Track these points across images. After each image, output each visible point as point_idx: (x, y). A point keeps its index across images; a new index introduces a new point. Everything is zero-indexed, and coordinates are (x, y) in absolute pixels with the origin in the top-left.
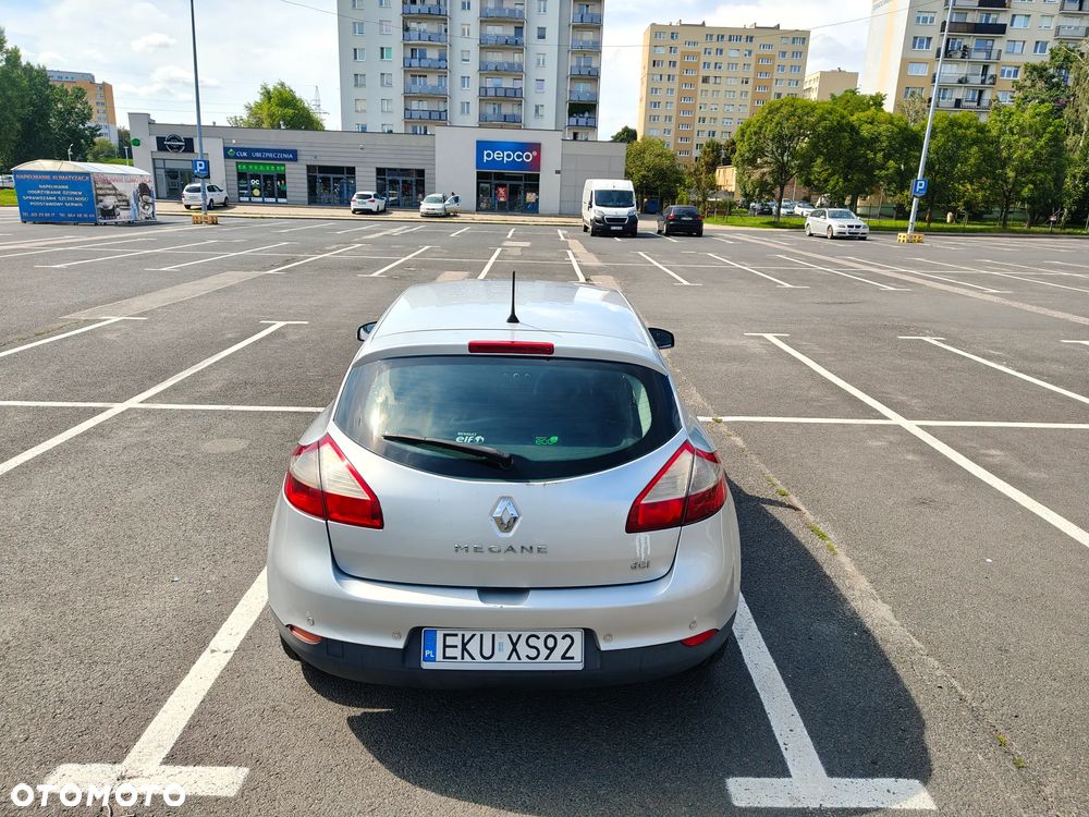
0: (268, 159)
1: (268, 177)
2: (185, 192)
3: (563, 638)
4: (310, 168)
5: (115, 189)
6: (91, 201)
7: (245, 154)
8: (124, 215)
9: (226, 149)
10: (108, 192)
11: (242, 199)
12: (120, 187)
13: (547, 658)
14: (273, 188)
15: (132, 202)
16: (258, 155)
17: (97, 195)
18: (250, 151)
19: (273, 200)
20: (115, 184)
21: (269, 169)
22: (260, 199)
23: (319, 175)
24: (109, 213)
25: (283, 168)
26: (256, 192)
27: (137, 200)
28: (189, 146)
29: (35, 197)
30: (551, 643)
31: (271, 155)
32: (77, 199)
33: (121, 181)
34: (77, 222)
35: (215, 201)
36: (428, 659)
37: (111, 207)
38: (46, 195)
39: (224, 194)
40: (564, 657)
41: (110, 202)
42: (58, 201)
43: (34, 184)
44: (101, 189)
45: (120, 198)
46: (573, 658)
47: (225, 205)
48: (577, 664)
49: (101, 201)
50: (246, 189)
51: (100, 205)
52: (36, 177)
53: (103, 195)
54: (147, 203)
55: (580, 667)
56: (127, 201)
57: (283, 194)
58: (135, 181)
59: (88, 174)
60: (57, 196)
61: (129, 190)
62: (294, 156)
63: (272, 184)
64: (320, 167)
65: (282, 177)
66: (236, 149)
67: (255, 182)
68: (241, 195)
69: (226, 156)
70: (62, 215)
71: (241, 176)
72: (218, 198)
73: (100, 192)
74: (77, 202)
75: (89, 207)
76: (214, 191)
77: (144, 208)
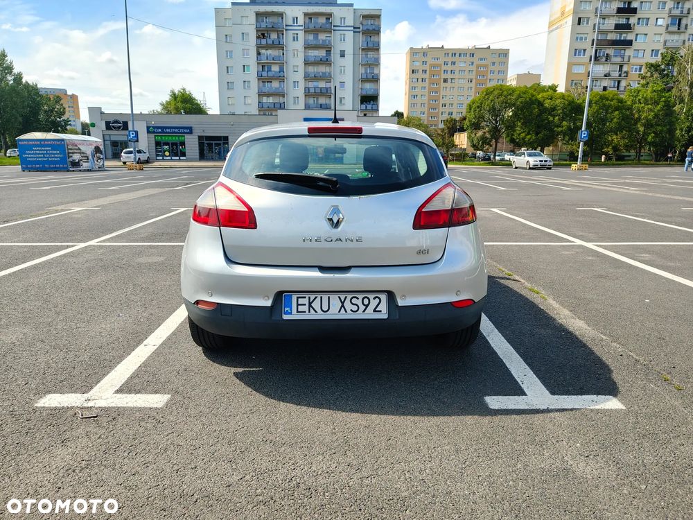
0: (174, 133)
1: (174, 144)
2: (122, 154)
3: (374, 298)
4: (200, 138)
5: (79, 149)
6: (65, 157)
7: (160, 130)
8: (85, 165)
9: (148, 128)
10: (76, 151)
11: (158, 158)
12: (83, 148)
13: (364, 311)
14: (177, 150)
15: (90, 157)
16: (168, 130)
17: (69, 153)
18: (163, 128)
19: (178, 158)
20: (80, 146)
21: (175, 139)
22: (169, 158)
23: (206, 142)
24: (76, 164)
25: (183, 138)
26: (167, 153)
27: (93, 156)
28: (125, 126)
29: (30, 155)
30: (366, 302)
31: (176, 130)
32: (56, 156)
33: (83, 144)
34: (56, 170)
35: (141, 159)
36: (287, 313)
37: (77, 161)
38: (37, 154)
39: (147, 155)
40: (375, 311)
41: (76, 157)
42: (44, 157)
43: (30, 148)
44: (71, 149)
45: (82, 155)
46: (380, 311)
47: (147, 162)
48: (384, 315)
49: (71, 157)
50: (160, 152)
51: (71, 159)
52: (31, 143)
53: (73, 153)
54: (100, 159)
55: (385, 317)
56: (87, 157)
57: (183, 154)
58: (91, 145)
59: (63, 140)
60: (44, 154)
61: (89, 150)
62: (190, 130)
63: (177, 148)
64: (206, 137)
65: (183, 144)
66: (154, 127)
67: (166, 147)
68: (157, 155)
69: (148, 132)
70: (47, 166)
71: (158, 144)
72: (143, 157)
73: (70, 151)
74: (57, 157)
75: (63, 160)
76: (141, 153)
77: (97, 161)
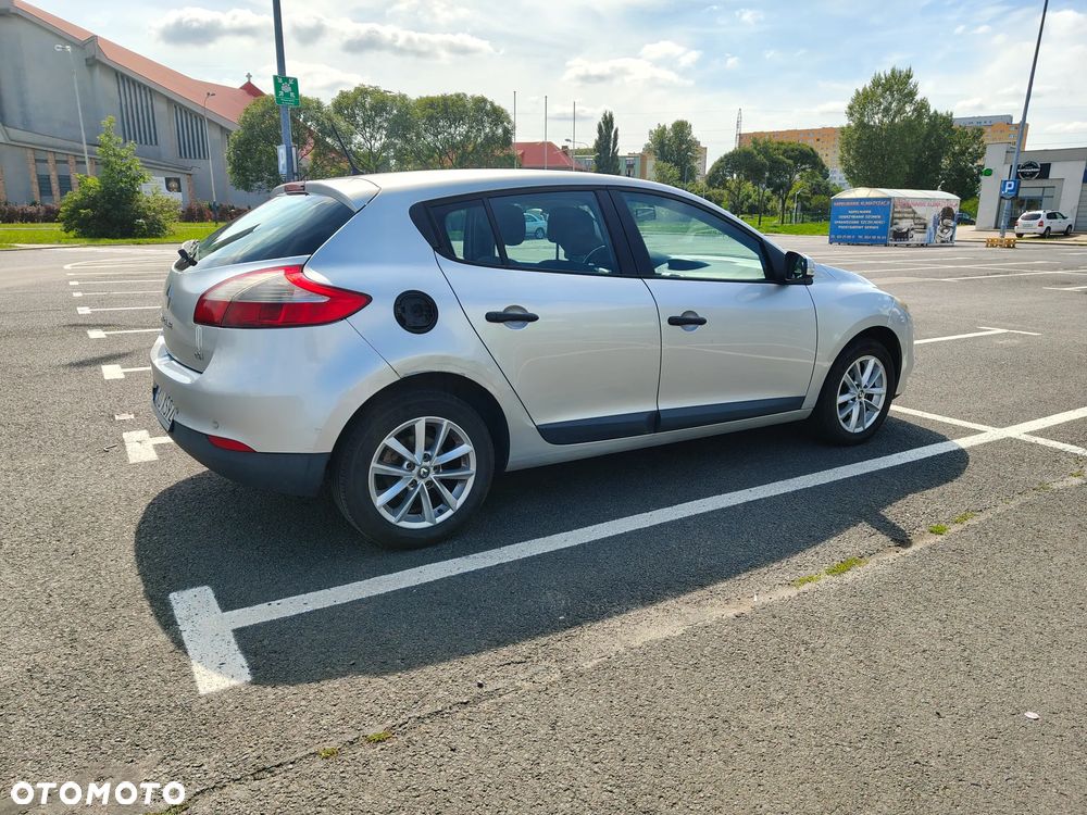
2: (1020, 220)
5: (915, 213)
6: (886, 225)
8: (917, 237)
10: (906, 215)
12: (920, 211)
15: (930, 225)
17: (893, 218)
20: (915, 208)
24: (901, 236)
27: (936, 223)
28: (1044, 171)
29: (842, 222)
32: (876, 221)
33: (923, 205)
34: (872, 243)
35: (1052, 229)
37: (905, 230)
38: (851, 219)
39: (1071, 220)
41: (904, 225)
42: (860, 224)
43: (845, 210)
44: (899, 212)
45: (917, 221)
47: (1066, 234)
49: (896, 224)
51: (894, 228)
52: (848, 204)
53: (900, 218)
54: (947, 227)
58: (937, 205)
59: (889, 199)
60: (860, 220)
61: (929, 214)
69: (1085, 180)
70: (860, 237)
72: (1057, 225)
73: (897, 215)
74: (875, 225)
75: (883, 230)
76: (1056, 218)
77: (942, 232)
